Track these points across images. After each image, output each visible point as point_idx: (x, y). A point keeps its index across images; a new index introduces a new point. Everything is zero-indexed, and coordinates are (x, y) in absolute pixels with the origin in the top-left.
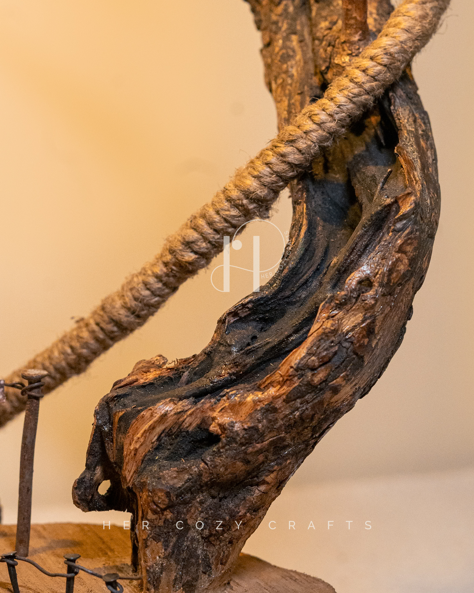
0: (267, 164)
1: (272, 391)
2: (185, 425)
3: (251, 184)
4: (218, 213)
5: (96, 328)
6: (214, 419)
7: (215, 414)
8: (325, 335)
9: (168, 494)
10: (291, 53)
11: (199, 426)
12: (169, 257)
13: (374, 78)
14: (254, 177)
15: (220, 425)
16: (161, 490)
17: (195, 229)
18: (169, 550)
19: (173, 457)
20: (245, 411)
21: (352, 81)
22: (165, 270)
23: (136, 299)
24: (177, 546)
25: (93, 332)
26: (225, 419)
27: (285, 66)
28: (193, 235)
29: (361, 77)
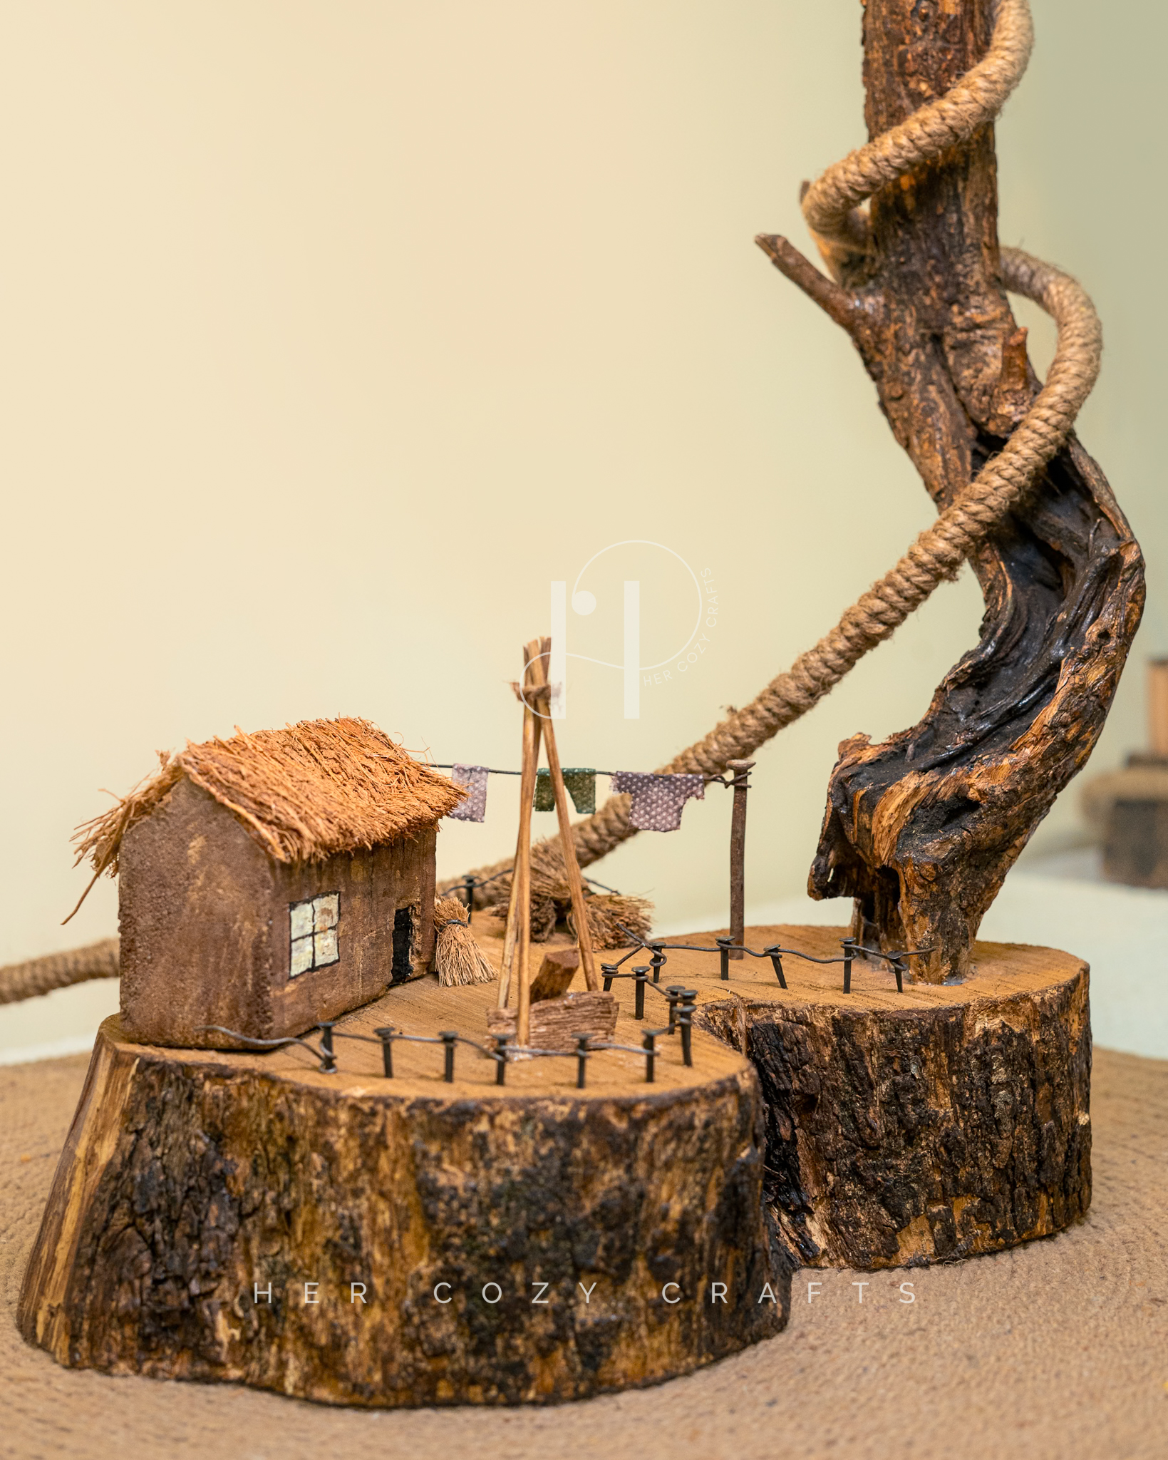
0: (959, 525)
1: (1028, 751)
2: (941, 795)
3: (941, 545)
4: (908, 580)
5: (766, 714)
6: (971, 786)
7: (972, 781)
8: (1074, 691)
9: (935, 866)
10: (932, 405)
11: (956, 795)
12: (852, 631)
13: (1056, 428)
14: (946, 539)
15: (979, 791)
16: (928, 863)
17: (881, 599)
18: (936, 924)
19: (930, 829)
20: (1003, 773)
21: (1034, 431)
22: (848, 644)
23: (814, 678)
24: (942, 920)
25: (762, 718)
26: (981, 784)
27: (929, 420)
28: (879, 605)
29: (1044, 429)
